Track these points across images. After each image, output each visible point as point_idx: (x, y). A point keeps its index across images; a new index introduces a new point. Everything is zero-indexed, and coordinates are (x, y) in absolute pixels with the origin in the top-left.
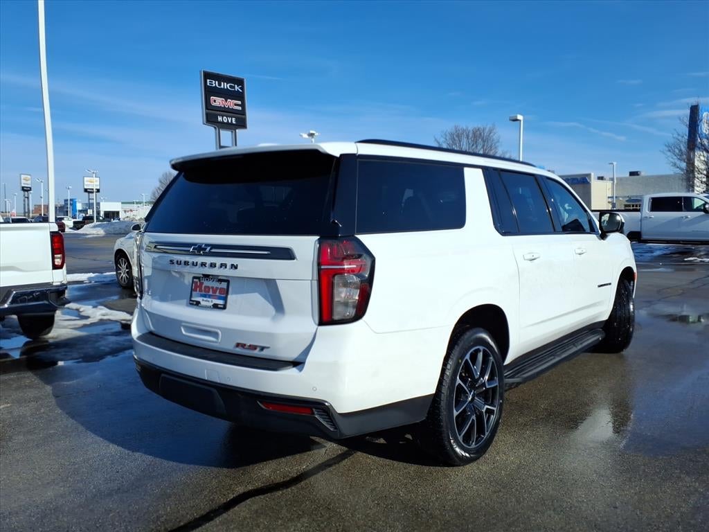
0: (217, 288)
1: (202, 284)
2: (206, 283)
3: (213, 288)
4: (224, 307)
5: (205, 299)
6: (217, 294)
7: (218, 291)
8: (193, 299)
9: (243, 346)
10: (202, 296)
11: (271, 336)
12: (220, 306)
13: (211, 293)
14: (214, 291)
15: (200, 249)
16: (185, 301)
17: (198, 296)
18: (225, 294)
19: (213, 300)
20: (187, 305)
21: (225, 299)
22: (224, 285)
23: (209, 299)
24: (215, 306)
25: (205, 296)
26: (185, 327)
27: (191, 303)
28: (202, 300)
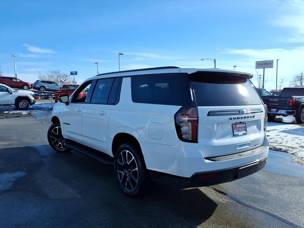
0: (242, 127)
1: (236, 126)
2: (238, 126)
4: (247, 133)
5: (239, 132)
6: (243, 129)
8: (234, 134)
9: (256, 145)
13: (240, 129)
14: (242, 128)
17: (236, 132)
18: (245, 128)
20: (232, 137)
21: (246, 130)
22: (244, 125)
23: (240, 132)
24: (244, 134)
25: (239, 131)
27: (234, 136)
28: (239, 133)
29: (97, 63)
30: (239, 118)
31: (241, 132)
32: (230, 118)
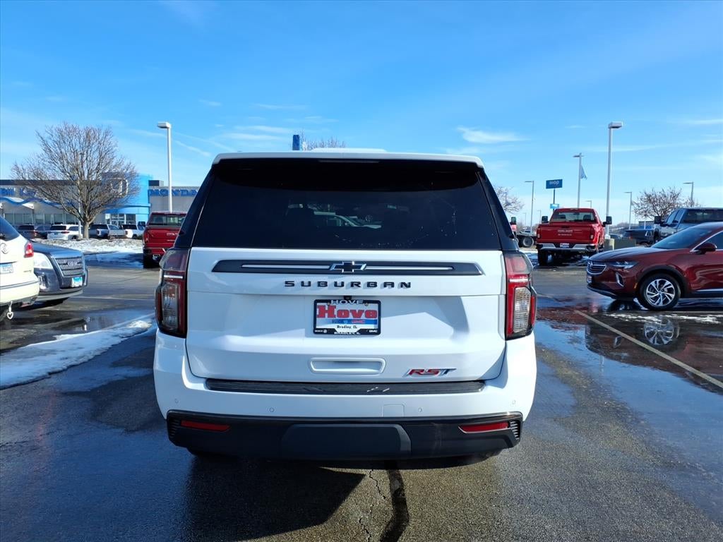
0: (361, 312)
1: (333, 308)
2: (343, 307)
3: (353, 312)
4: (378, 332)
5: (342, 325)
6: (363, 318)
7: (364, 314)
8: (317, 327)
9: (419, 372)
10: (334, 322)
11: (459, 356)
12: (371, 331)
13: (351, 318)
14: (357, 316)
15: (348, 268)
16: (303, 331)
17: (329, 323)
18: (376, 317)
19: (357, 325)
21: (378, 323)
22: (374, 307)
23: (349, 325)
24: (364, 332)
25: (341, 322)
26: (315, 362)
27: (318, 332)
28: (338, 327)
29: (581, 154)
30: (326, 285)
31: (352, 326)
32: (286, 283)
